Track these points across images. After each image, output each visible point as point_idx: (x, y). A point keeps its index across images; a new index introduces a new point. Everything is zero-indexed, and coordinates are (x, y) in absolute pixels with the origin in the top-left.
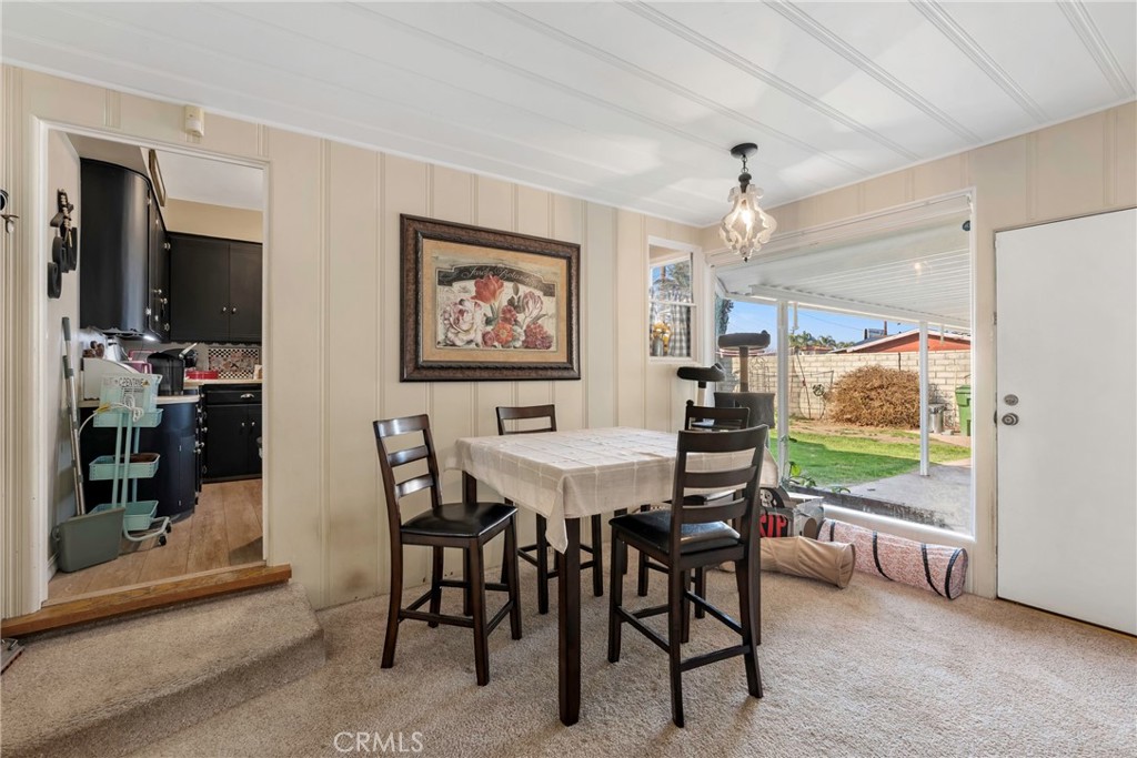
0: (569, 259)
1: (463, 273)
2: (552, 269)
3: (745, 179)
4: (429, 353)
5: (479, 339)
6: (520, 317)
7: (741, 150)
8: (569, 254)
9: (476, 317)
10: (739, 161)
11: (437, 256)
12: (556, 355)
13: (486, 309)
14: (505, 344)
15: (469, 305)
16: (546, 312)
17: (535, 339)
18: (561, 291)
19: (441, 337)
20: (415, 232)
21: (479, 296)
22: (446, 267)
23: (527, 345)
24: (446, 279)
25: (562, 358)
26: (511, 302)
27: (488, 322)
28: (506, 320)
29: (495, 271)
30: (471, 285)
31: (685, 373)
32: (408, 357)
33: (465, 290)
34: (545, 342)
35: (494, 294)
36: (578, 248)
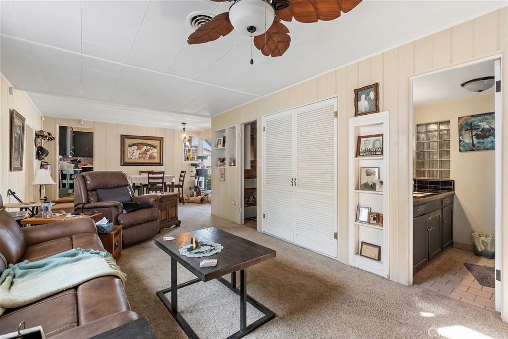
0: (160, 141)
1: (134, 145)
2: (157, 143)
3: (184, 129)
4: (126, 160)
5: (138, 158)
6: (148, 153)
7: (184, 123)
8: (161, 140)
9: (137, 154)
10: (183, 125)
11: (128, 142)
12: (157, 161)
13: (140, 152)
14: (144, 159)
15: (136, 151)
16: (155, 152)
17: (151, 157)
18: (158, 148)
19: (129, 157)
20: (123, 137)
21: (138, 149)
22: (130, 144)
23: (149, 159)
24: (130, 146)
25: (158, 161)
26: (146, 150)
27: (140, 154)
28: (144, 154)
29: (142, 144)
30: (136, 147)
31: (193, 165)
32: (122, 161)
33: (135, 148)
34: (154, 158)
35: (141, 149)
36: (163, 138)
